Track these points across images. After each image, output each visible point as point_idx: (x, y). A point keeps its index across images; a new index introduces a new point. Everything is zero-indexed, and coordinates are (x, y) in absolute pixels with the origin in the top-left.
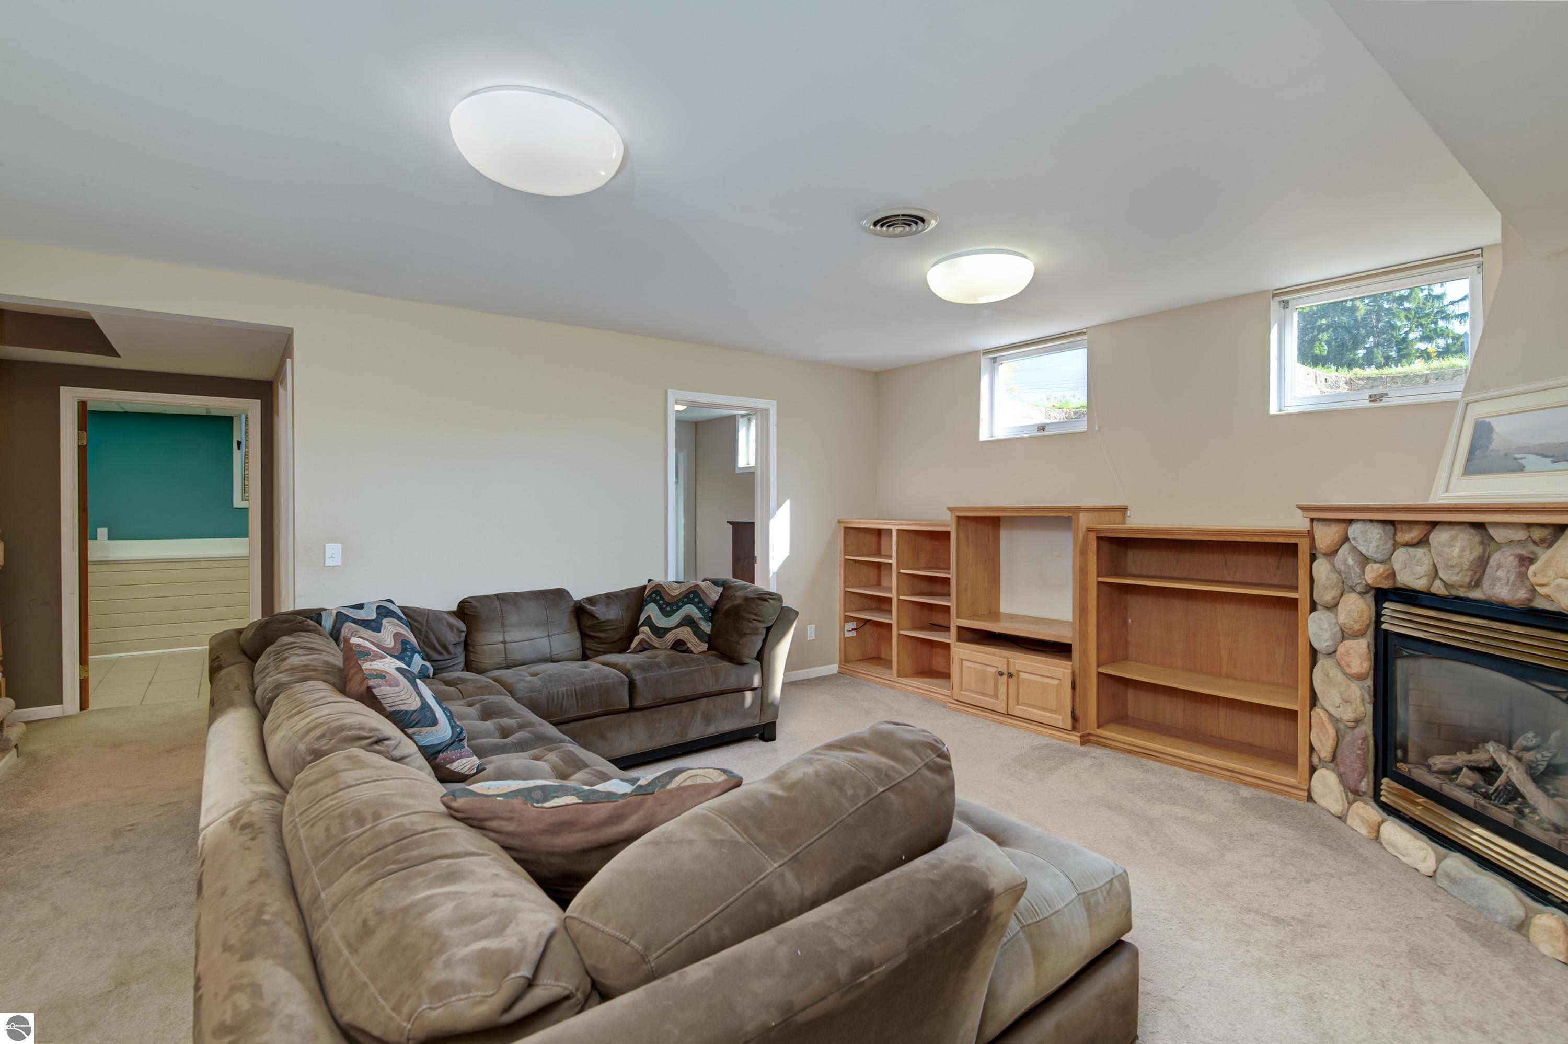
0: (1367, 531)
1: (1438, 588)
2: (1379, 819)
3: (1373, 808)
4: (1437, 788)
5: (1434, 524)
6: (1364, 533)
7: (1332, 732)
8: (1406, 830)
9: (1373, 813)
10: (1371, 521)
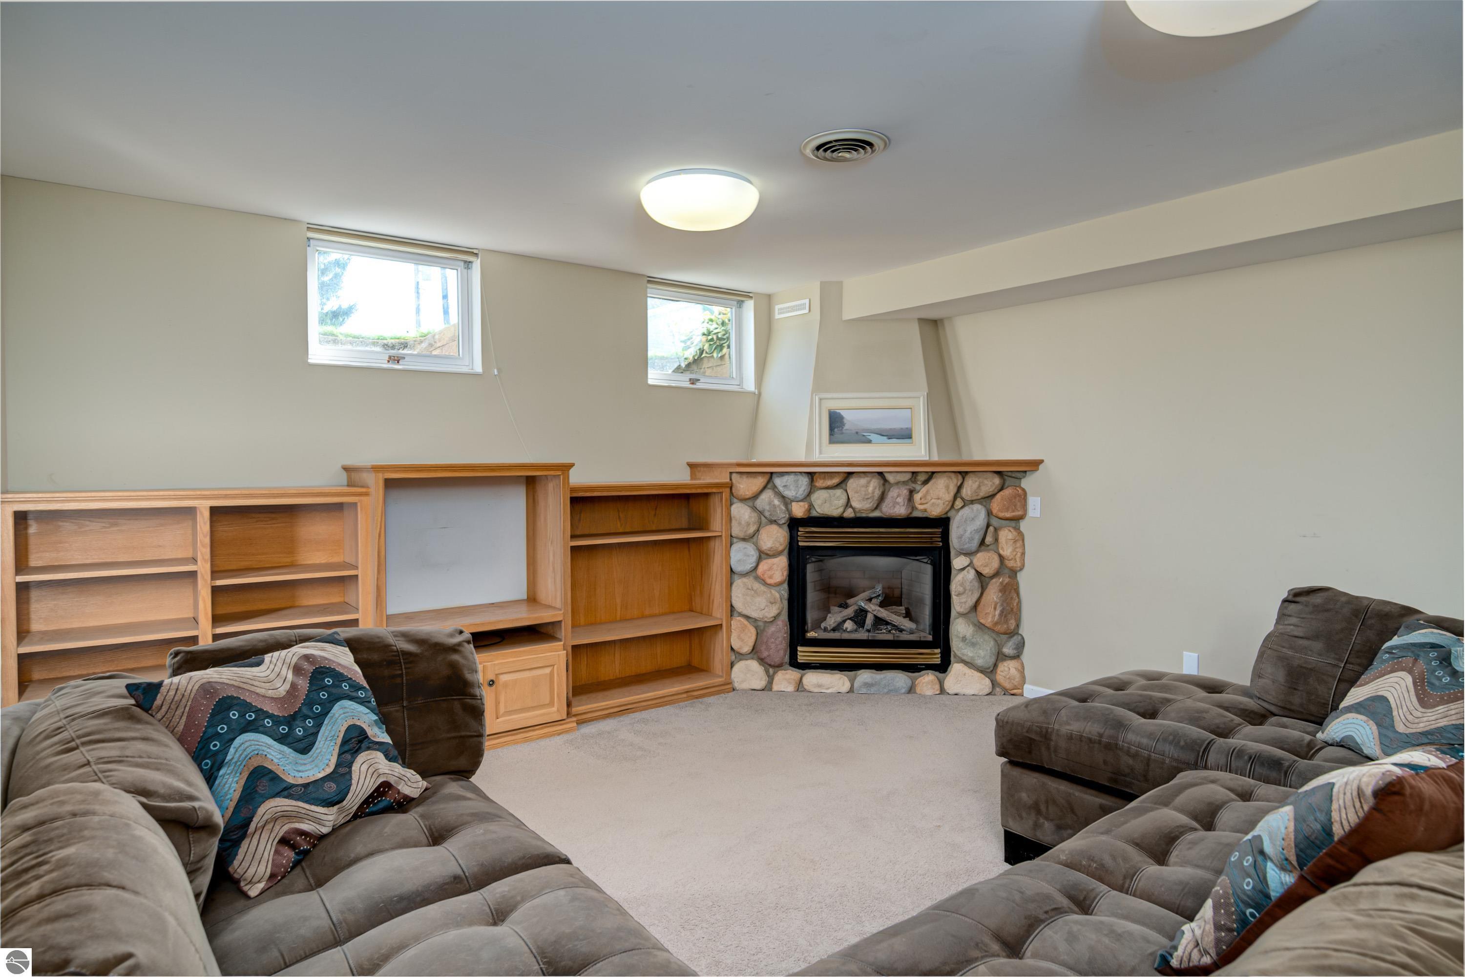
0: (798, 480)
1: (849, 514)
2: (799, 675)
3: (792, 670)
4: (839, 638)
5: (850, 474)
6: (796, 481)
7: (753, 631)
8: (819, 672)
9: (793, 674)
10: (801, 473)
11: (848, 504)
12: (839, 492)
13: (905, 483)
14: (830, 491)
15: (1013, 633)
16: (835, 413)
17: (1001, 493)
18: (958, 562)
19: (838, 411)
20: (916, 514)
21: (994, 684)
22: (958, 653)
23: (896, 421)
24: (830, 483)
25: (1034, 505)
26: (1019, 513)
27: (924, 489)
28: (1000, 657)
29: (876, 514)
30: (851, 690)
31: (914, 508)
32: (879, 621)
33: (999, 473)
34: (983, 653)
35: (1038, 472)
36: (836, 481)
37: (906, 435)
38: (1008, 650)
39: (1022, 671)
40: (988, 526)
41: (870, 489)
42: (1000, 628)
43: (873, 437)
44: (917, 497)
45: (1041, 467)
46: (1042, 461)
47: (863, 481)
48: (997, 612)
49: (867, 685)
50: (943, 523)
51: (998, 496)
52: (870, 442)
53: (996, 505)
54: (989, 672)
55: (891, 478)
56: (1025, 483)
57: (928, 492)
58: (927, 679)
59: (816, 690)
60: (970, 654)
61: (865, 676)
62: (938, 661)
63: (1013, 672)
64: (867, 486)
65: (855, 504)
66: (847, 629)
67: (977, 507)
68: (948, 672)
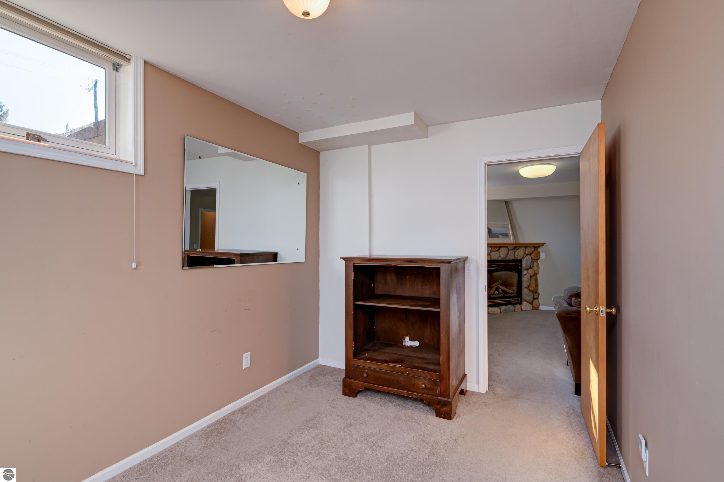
5: (500, 247)
11: (500, 256)
12: (498, 252)
13: (512, 249)
14: (495, 252)
15: (536, 292)
16: (489, 228)
17: (535, 252)
18: (525, 272)
19: (490, 228)
20: (515, 259)
21: (533, 307)
22: (525, 299)
23: (503, 231)
24: (496, 249)
25: (542, 256)
26: (538, 258)
27: (518, 251)
28: (534, 299)
29: (506, 259)
30: (501, 312)
31: (515, 257)
32: (503, 291)
33: (534, 247)
34: (530, 299)
35: (544, 246)
36: (497, 249)
37: (506, 235)
38: (535, 297)
39: (539, 302)
40: (532, 261)
41: (506, 251)
42: (534, 291)
43: (499, 236)
44: (516, 253)
45: (545, 245)
46: (545, 243)
47: (504, 249)
48: (534, 286)
49: (505, 310)
50: (520, 261)
51: (534, 253)
52: (499, 237)
53: (533, 256)
54: (531, 303)
55: (510, 248)
56: (539, 249)
57: (518, 253)
58: (518, 306)
59: (492, 313)
60: (528, 299)
61: (503, 307)
62: (519, 301)
63: (537, 302)
64: (505, 250)
65: (502, 256)
66: (496, 294)
67: (529, 256)
68: (522, 304)
